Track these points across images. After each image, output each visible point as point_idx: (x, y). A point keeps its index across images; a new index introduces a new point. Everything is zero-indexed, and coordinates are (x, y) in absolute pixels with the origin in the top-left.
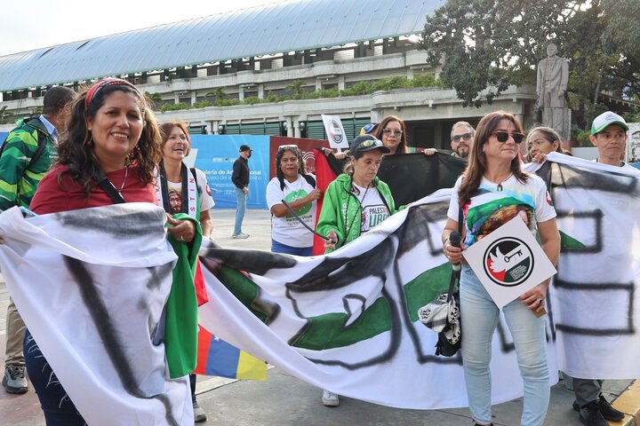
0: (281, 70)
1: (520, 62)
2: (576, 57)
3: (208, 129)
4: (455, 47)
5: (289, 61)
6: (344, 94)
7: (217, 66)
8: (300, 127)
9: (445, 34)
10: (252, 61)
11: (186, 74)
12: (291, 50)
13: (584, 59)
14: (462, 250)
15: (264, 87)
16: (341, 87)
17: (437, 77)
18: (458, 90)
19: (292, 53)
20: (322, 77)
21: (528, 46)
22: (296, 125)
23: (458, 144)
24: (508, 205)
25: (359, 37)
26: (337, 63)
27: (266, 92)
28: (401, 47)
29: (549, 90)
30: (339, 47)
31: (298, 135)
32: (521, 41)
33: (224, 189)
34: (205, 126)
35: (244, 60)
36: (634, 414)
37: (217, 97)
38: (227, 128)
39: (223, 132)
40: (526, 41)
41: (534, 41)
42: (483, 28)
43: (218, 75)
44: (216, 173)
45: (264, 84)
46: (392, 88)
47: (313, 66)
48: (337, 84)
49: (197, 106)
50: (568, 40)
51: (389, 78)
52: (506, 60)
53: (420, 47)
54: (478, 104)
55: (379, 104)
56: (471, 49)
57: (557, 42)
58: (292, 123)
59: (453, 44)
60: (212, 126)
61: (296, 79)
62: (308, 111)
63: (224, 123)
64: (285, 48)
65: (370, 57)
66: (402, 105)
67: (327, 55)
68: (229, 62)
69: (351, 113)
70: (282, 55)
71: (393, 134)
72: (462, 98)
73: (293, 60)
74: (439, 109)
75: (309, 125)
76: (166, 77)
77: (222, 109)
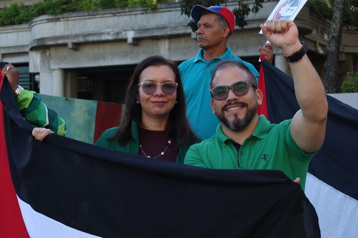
23: (224, 103)
46: (64, 11)
66: (81, 40)
71: (159, 91)
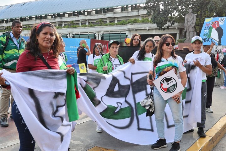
0: (95, 15)
1: (179, 15)
2: (199, 13)
3: (68, 36)
4: (157, 9)
5: (97, 12)
6: (117, 25)
7: (72, 13)
8: (101, 36)
9: (153, 4)
10: (84, 12)
11: (61, 16)
12: (98, 8)
13: (202, 14)
14: (153, 81)
15: (88, 21)
16: (116, 22)
17: (150, 19)
18: (157, 24)
19: (99, 9)
20: (109, 18)
21: (182, 9)
22: (100, 35)
24: (169, 66)
25: (122, 4)
26: (114, 13)
27: (89, 23)
28: (137, 8)
29: (189, 25)
30: (115, 7)
31: (100, 39)
32: (180, 7)
33: (74, 57)
34: (67, 35)
35: (81, 11)
36: (212, 136)
37: (72, 24)
38: (75, 35)
39: (73, 37)
40: (182, 7)
41: (184, 7)
42: (166, 2)
43: (72, 16)
44: (71, 52)
45: (88, 20)
46: (134, 23)
47: (106, 14)
48: (114, 21)
49: (64, 27)
50: (196, 7)
51: (133, 19)
52: (174, 14)
53: (144, 8)
54: (164, 29)
55: (129, 28)
56: (162, 10)
57: (192, 8)
58: (98, 34)
59: (156, 8)
60: (70, 35)
61: (100, 19)
62: (104, 30)
63: (74, 34)
64: (96, 8)
65: (126, 11)
66: (137, 29)
67: (111, 10)
68: (76, 12)
69: (119, 31)
70: (95, 10)
71: (136, 40)
72: (158, 27)
73: (99, 12)
74: (150, 31)
75: (104, 35)
76: (54, 17)
77: (73, 29)
